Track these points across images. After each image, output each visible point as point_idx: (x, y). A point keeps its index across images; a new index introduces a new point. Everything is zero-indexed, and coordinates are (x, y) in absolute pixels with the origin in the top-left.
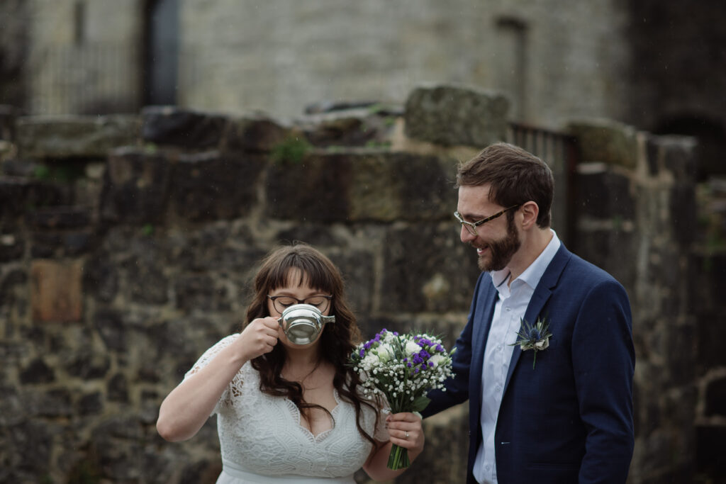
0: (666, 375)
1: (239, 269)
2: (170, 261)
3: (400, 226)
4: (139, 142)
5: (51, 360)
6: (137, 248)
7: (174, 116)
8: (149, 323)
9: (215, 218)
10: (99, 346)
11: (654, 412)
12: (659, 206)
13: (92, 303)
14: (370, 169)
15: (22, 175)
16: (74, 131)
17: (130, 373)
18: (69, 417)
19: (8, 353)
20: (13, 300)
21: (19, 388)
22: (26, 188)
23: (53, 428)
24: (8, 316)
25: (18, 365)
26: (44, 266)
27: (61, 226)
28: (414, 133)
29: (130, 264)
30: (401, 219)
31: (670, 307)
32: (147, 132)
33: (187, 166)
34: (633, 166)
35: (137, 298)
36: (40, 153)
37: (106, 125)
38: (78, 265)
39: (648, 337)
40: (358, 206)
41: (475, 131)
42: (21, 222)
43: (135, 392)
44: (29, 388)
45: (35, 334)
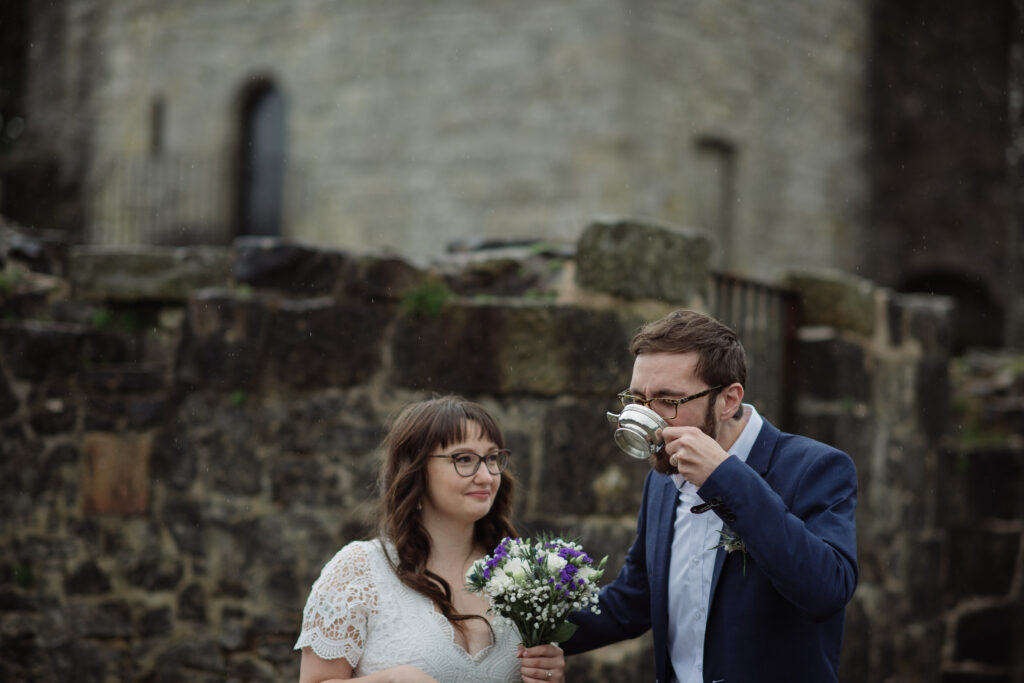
0: (905, 606)
1: (356, 452)
2: (266, 439)
3: (565, 401)
4: (230, 283)
5: (106, 564)
6: (223, 420)
7: (276, 250)
8: (235, 520)
9: (325, 385)
10: (169, 547)
11: (888, 653)
12: (902, 385)
13: (161, 491)
14: (529, 327)
15: (75, 321)
16: (144, 266)
17: (209, 583)
18: (127, 639)
19: (50, 554)
20: (59, 484)
21: (63, 600)
22: (81, 339)
23: (107, 653)
24: (52, 504)
25: (63, 569)
26: (102, 441)
27: (124, 390)
28: (588, 280)
29: (213, 441)
30: (568, 392)
31: (913, 517)
32: (241, 269)
33: (291, 316)
34: (870, 333)
35: (221, 485)
36: (100, 293)
37: (187, 259)
38: (146, 441)
39: (884, 556)
40: (513, 374)
41: (666, 281)
42: (72, 382)
43: (215, 608)
44: (77, 600)
45: (87, 529)
